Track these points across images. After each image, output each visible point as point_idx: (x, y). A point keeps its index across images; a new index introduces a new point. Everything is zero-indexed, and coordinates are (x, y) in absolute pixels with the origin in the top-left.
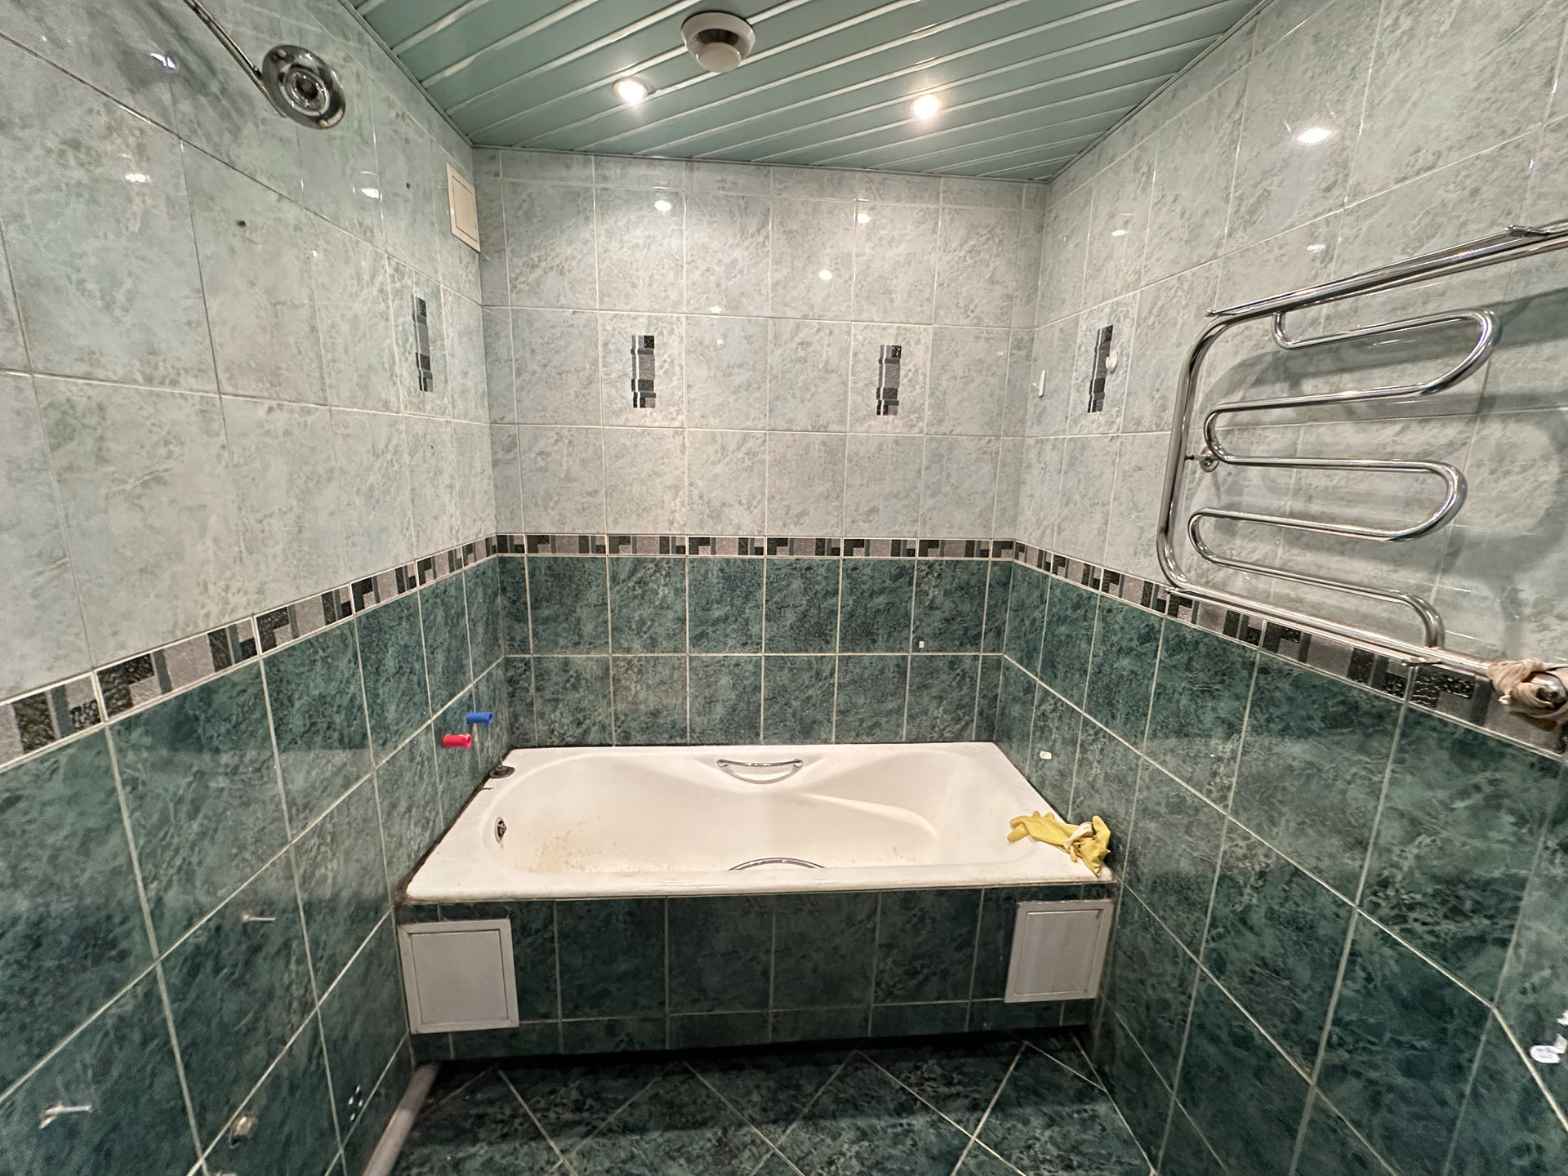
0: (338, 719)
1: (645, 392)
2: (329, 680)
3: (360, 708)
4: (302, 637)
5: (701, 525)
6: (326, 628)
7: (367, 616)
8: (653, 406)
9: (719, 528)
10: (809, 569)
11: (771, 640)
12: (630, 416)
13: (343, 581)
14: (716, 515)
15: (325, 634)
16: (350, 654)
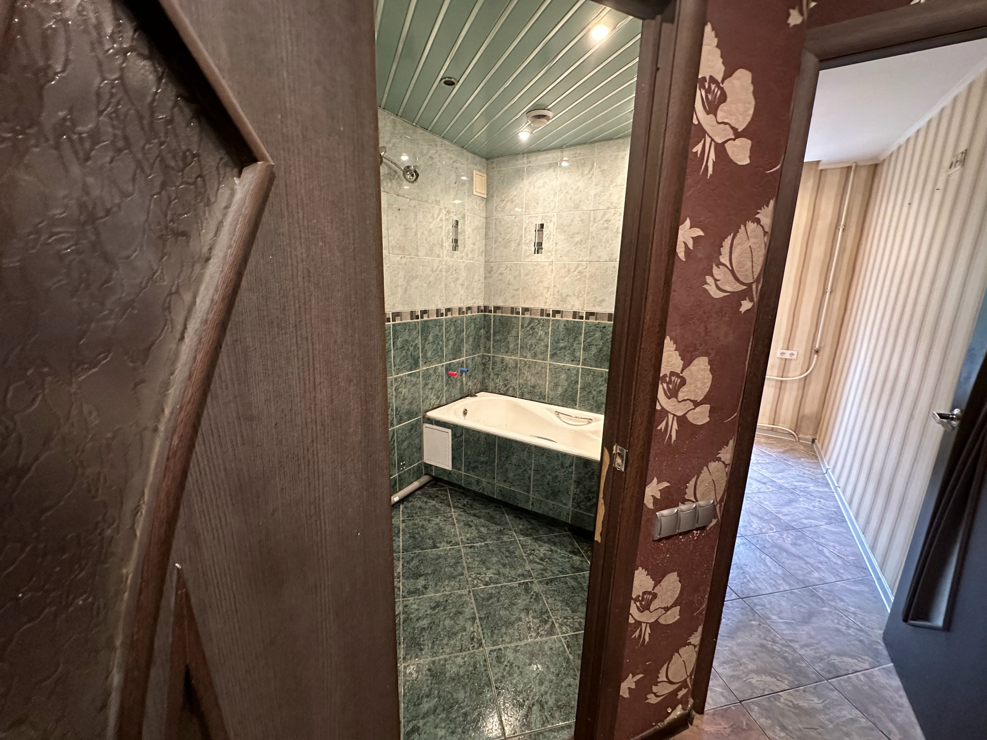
0: (411, 348)
1: (539, 247)
2: (409, 336)
3: (418, 348)
4: (403, 321)
5: (557, 304)
6: (410, 321)
7: (424, 321)
8: (541, 253)
9: (564, 306)
10: (604, 327)
11: (585, 360)
12: (532, 257)
13: (418, 309)
14: (564, 300)
15: (409, 323)
16: (417, 331)
